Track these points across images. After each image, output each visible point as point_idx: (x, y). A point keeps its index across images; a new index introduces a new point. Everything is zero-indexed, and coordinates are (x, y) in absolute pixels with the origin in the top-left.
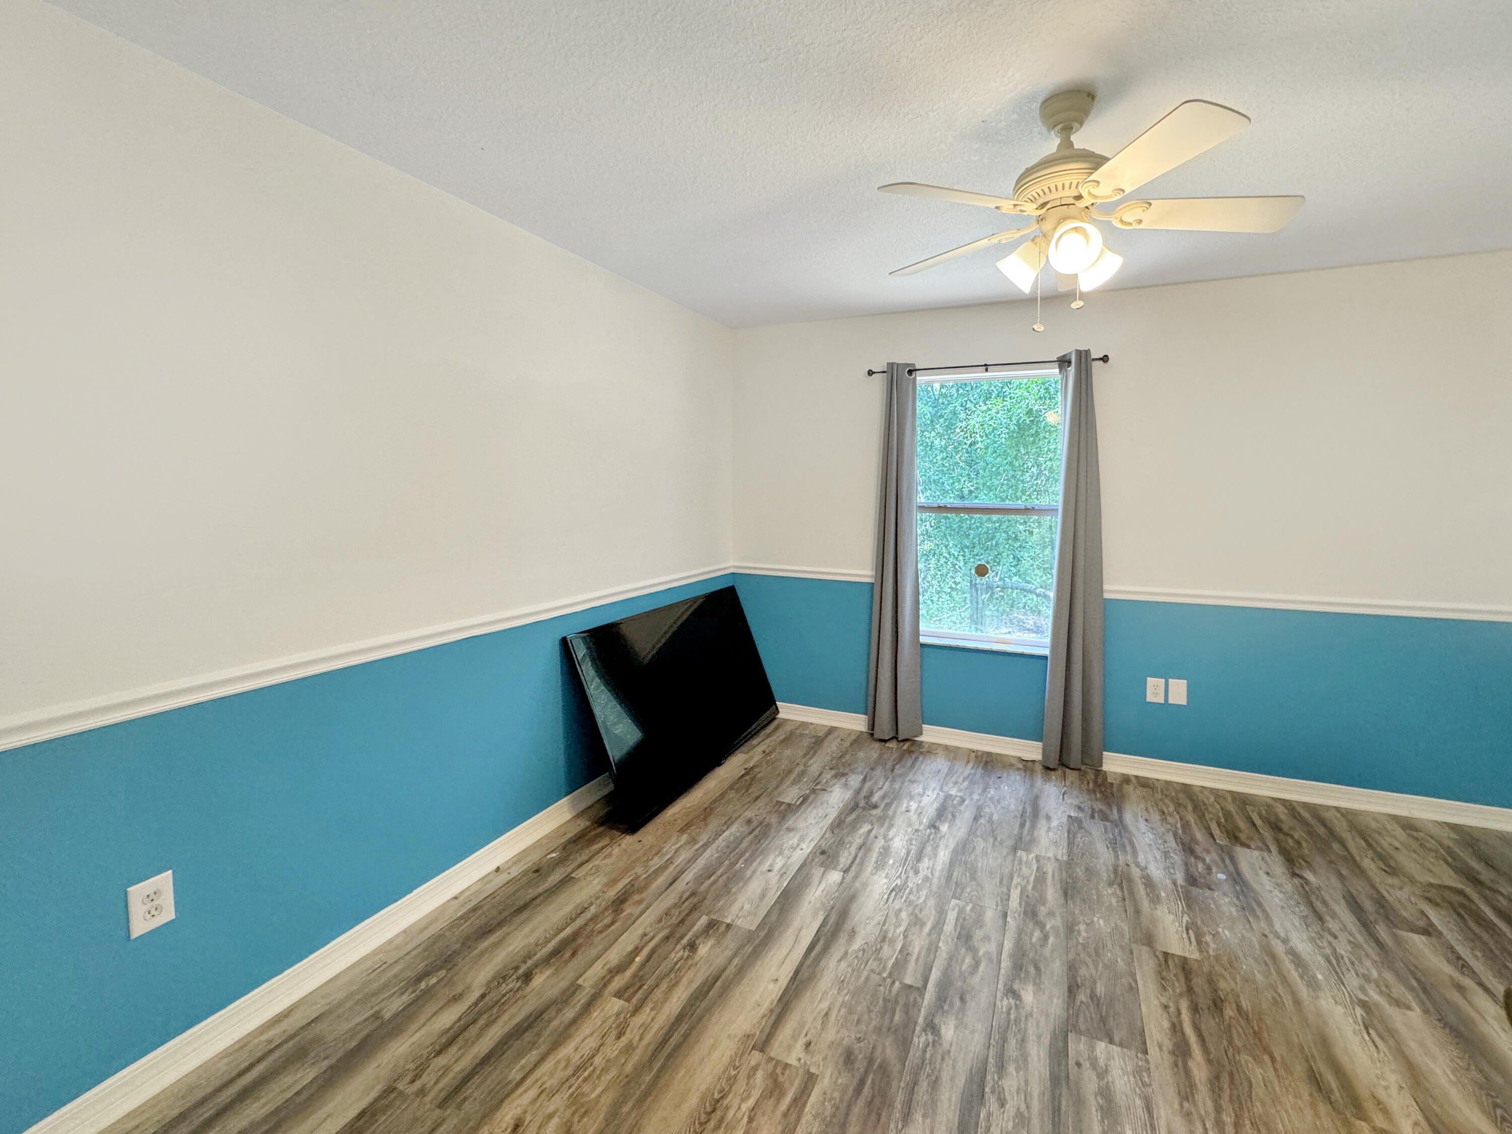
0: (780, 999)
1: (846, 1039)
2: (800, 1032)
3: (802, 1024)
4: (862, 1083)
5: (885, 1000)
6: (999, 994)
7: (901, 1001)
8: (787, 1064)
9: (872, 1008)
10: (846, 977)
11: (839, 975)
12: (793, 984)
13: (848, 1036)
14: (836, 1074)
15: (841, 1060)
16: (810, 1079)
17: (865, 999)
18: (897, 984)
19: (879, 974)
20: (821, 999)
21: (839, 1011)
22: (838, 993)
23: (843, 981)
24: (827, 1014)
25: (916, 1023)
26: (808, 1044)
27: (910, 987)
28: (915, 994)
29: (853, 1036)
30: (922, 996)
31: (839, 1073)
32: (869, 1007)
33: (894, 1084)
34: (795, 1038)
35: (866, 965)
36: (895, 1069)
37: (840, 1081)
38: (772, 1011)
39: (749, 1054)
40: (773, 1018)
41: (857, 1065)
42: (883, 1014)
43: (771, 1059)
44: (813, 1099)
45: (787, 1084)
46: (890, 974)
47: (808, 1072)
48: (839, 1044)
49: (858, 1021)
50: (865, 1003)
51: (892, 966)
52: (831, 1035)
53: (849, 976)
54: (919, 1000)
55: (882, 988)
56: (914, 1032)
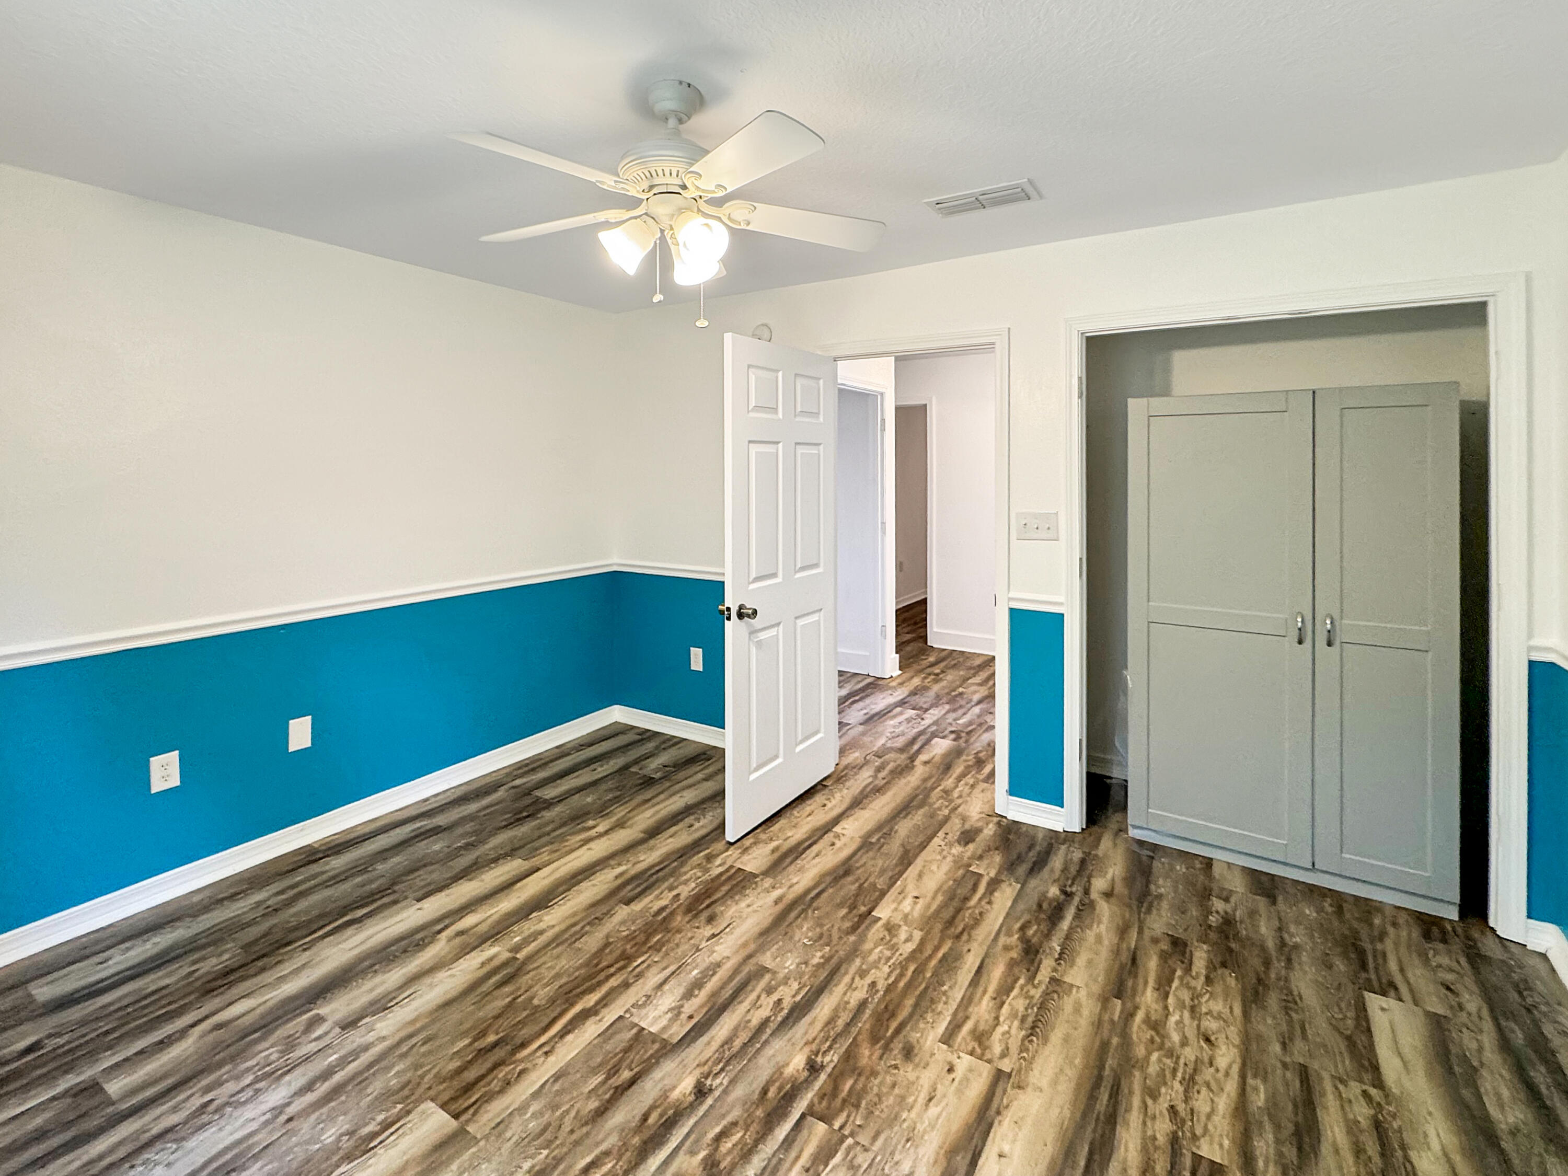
0: (990, 1126)
1: (910, 1069)
2: (960, 1083)
3: (959, 1092)
4: (898, 1031)
5: (857, 1106)
6: (717, 1093)
7: (838, 1101)
8: (971, 1054)
9: (876, 1099)
10: (904, 1147)
11: (912, 1150)
12: (976, 1147)
13: (908, 1073)
14: (921, 1041)
15: (916, 1051)
16: (948, 1039)
17: (882, 1111)
18: (837, 1126)
19: (858, 1143)
20: (938, 1118)
21: (915, 1101)
22: (915, 1123)
23: (908, 1140)
24: (930, 1100)
25: (829, 1075)
26: (950, 1070)
27: (821, 1119)
28: (817, 1108)
29: (901, 1072)
30: (811, 1106)
31: (918, 1041)
32: (880, 1099)
33: (868, 1026)
34: (966, 1080)
35: (873, 1160)
36: (864, 1036)
37: (918, 1035)
38: (998, 1113)
39: (1013, 1069)
40: (995, 1105)
41: (901, 1045)
42: (864, 1090)
43: (989, 1061)
44: (944, 1025)
45: (968, 1039)
46: (843, 1139)
47: (949, 1046)
48: (917, 1066)
49: (894, 1085)
50: (883, 1106)
51: (837, 1152)
52: (926, 1078)
53: (900, 1147)
54: (816, 1101)
55: (858, 1123)
56: (835, 1066)
